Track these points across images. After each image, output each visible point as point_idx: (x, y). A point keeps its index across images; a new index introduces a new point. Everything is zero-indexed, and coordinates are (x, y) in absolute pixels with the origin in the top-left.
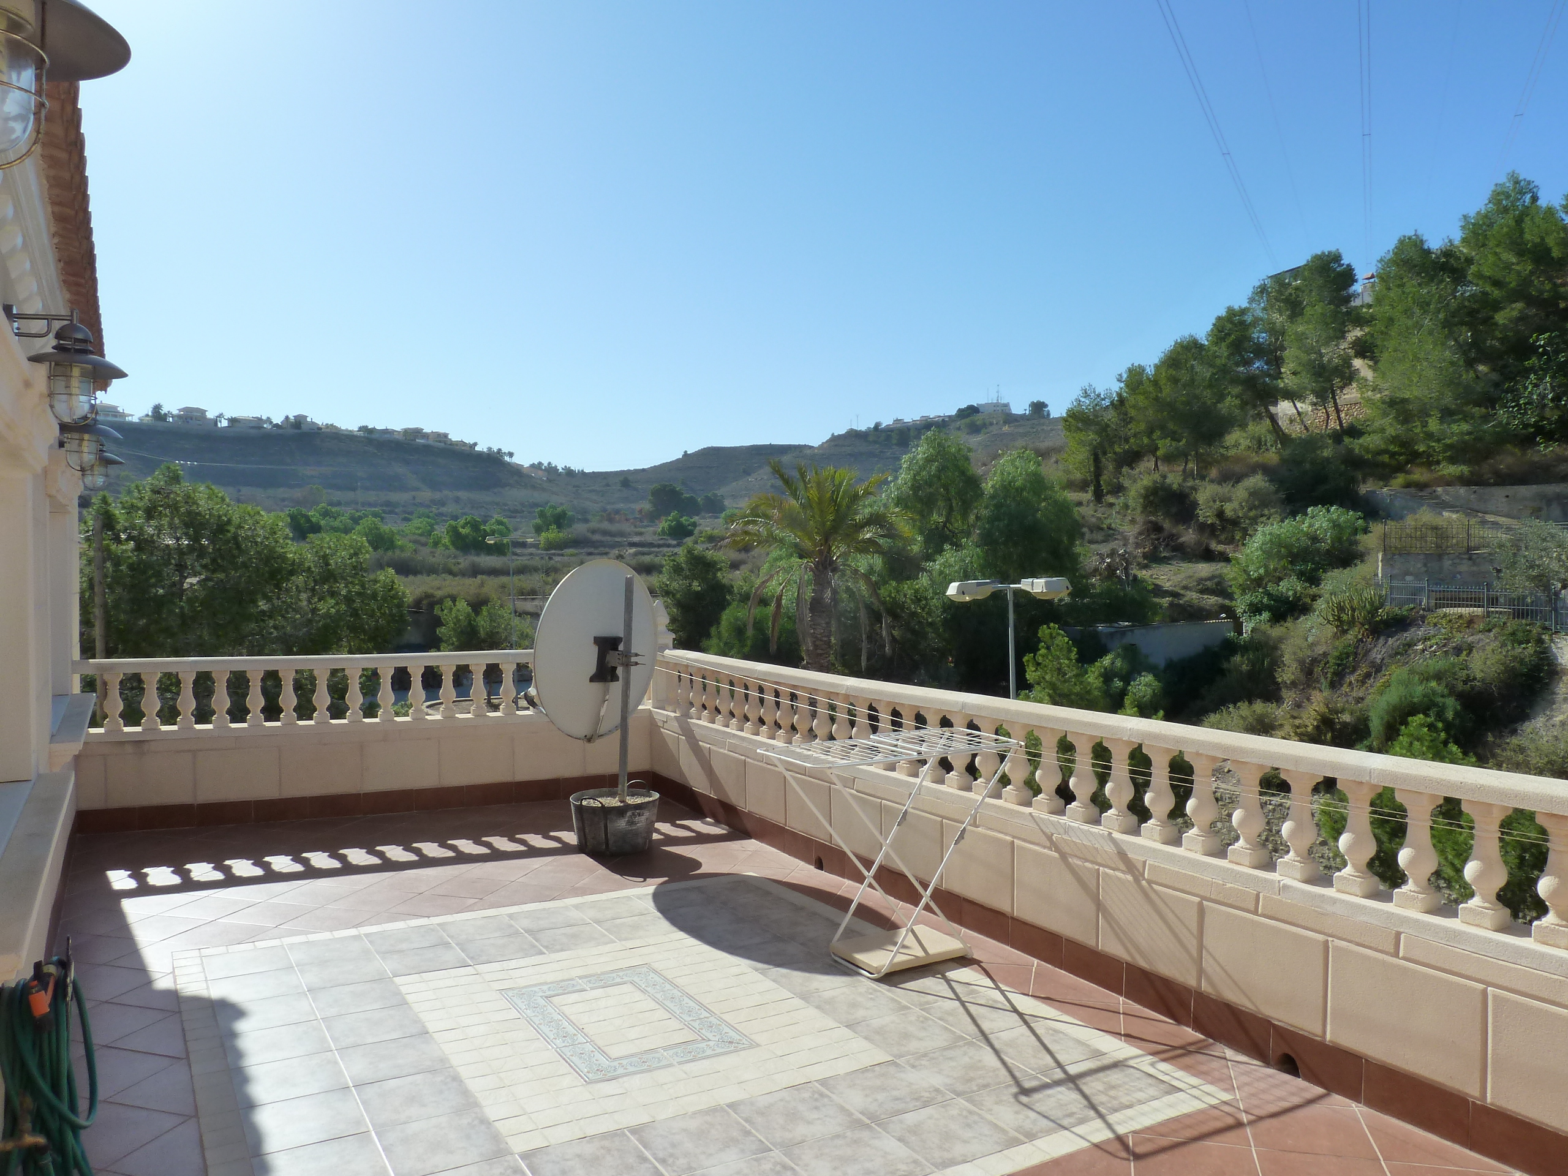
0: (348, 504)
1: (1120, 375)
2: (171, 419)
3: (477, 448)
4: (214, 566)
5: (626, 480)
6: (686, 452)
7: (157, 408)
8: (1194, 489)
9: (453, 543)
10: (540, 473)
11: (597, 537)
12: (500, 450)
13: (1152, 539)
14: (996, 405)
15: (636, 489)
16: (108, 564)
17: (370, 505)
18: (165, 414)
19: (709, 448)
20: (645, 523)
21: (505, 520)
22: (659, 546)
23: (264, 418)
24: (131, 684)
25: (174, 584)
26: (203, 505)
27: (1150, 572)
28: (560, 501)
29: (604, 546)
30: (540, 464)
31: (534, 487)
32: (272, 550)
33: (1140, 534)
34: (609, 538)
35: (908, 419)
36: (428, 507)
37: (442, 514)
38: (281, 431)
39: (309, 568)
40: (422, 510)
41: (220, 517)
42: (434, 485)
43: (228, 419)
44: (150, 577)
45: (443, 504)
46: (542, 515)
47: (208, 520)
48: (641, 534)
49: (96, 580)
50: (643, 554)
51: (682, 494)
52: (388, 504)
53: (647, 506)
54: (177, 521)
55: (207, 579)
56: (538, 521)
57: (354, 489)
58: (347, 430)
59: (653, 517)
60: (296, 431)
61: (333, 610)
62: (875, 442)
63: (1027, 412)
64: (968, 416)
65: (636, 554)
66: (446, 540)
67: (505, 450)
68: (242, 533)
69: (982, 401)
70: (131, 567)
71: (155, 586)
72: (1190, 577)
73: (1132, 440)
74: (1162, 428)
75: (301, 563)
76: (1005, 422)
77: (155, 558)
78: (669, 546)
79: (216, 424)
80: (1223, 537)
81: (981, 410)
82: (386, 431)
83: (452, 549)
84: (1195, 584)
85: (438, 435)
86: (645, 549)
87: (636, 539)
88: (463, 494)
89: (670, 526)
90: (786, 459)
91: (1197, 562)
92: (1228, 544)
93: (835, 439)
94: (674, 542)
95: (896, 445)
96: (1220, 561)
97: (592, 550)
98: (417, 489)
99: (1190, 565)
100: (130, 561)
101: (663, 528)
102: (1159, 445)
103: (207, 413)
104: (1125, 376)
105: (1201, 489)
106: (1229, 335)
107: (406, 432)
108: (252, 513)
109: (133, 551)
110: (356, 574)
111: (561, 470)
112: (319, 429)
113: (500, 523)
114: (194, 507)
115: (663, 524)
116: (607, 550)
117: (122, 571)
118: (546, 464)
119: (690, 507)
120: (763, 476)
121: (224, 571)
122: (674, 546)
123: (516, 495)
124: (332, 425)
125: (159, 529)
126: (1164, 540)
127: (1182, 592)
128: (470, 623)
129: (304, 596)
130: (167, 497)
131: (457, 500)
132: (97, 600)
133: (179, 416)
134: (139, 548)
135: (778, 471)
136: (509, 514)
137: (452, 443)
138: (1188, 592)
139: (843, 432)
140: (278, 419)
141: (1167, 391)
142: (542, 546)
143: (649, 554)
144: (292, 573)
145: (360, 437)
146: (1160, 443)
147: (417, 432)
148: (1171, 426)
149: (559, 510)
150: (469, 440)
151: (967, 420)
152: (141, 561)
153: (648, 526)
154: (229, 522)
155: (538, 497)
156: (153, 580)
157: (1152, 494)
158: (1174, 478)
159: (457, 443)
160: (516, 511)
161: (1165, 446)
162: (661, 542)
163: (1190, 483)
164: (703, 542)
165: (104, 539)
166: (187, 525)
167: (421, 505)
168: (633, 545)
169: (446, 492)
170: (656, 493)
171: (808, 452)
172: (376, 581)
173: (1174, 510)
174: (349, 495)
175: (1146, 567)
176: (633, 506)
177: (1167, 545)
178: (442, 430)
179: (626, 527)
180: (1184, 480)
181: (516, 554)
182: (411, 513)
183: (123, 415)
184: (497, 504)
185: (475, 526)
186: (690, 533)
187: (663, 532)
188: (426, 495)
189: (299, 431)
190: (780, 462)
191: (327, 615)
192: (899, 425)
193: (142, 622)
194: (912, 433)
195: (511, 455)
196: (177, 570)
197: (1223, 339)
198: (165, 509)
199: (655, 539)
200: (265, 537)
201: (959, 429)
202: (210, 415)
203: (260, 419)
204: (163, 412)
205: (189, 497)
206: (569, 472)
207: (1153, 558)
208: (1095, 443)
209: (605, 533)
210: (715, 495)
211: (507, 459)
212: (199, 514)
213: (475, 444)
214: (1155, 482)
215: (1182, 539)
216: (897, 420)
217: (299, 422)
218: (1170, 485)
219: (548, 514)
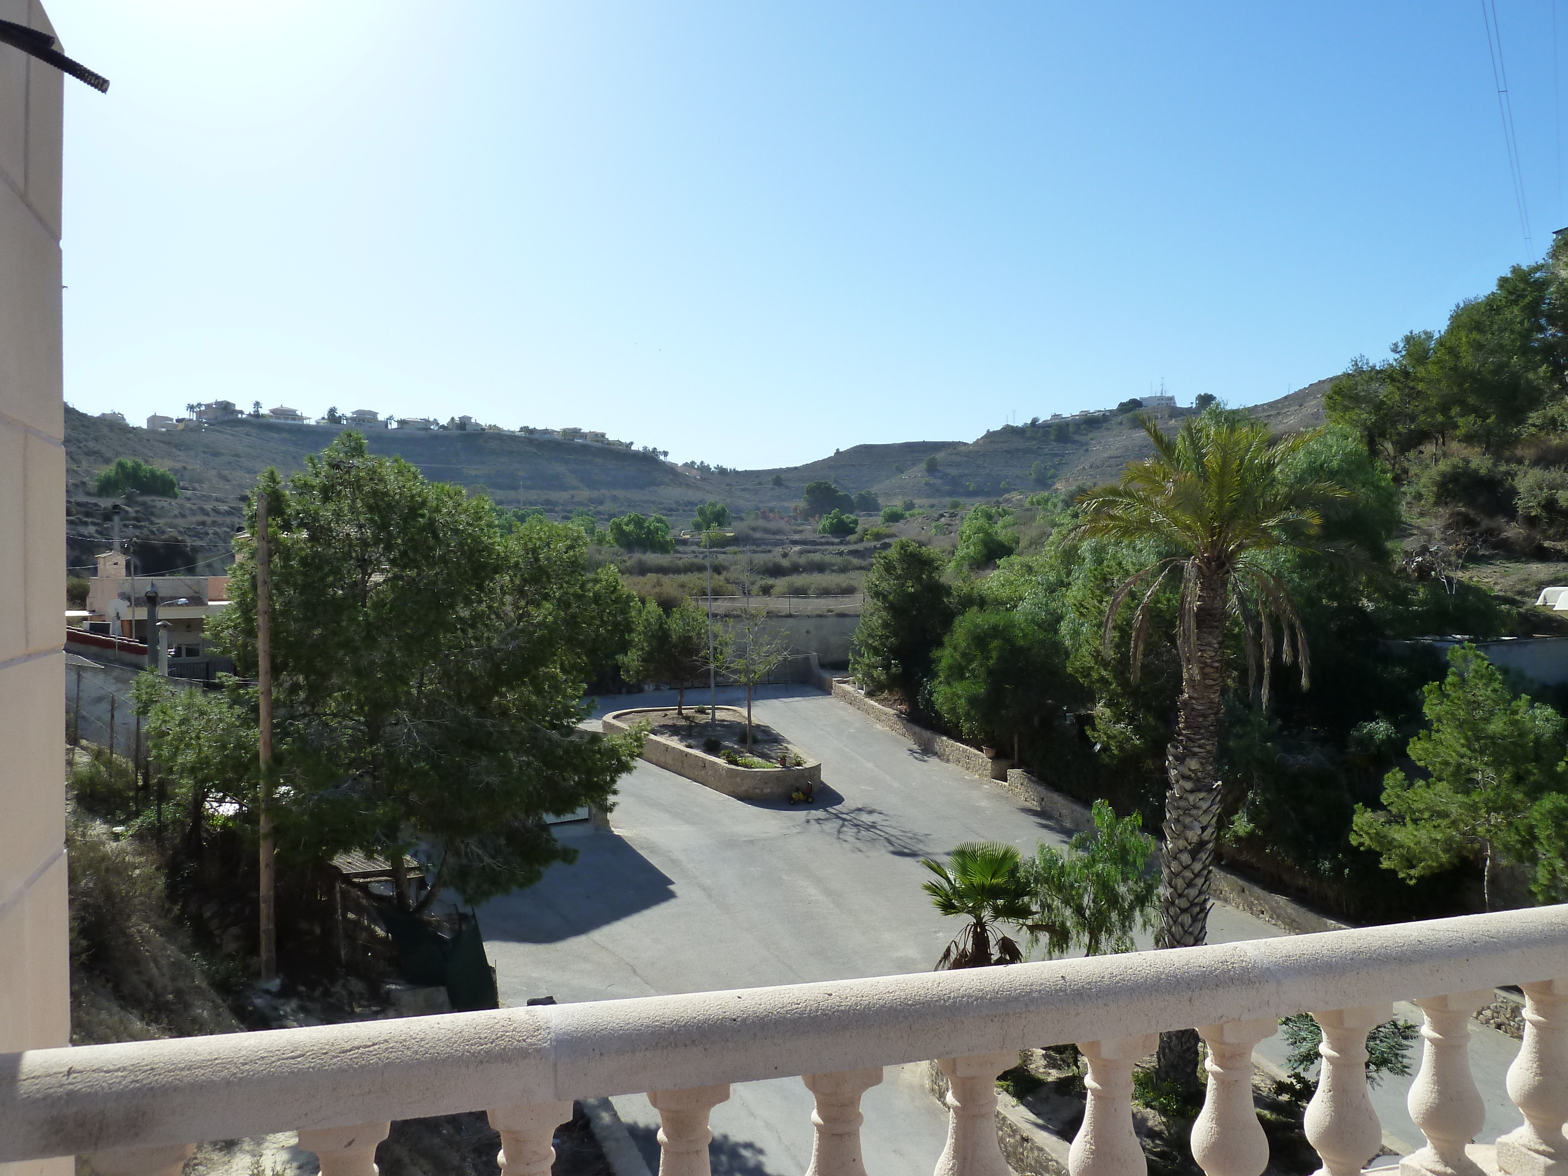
0: (510, 502)
1: (1396, 345)
2: (345, 422)
3: (633, 448)
4: (402, 562)
5: (778, 478)
6: (838, 450)
7: (332, 411)
8: (1513, 475)
9: (617, 540)
10: (694, 472)
11: (758, 535)
12: (655, 449)
13: (1465, 534)
14: (1161, 398)
15: (787, 487)
16: (276, 559)
17: (531, 504)
18: (340, 417)
19: (861, 446)
20: (799, 522)
21: (664, 518)
22: (822, 544)
23: (431, 419)
24: (304, 708)
25: (355, 583)
26: (393, 483)
27: (1468, 575)
28: (715, 499)
29: (766, 544)
30: (693, 463)
31: (688, 486)
32: (476, 540)
33: (1447, 527)
34: (770, 536)
35: (1066, 414)
36: (586, 505)
37: (599, 513)
38: (446, 432)
39: (517, 564)
40: (581, 509)
41: (413, 496)
42: (592, 485)
43: (398, 422)
44: (327, 575)
45: (601, 503)
46: (702, 513)
47: (398, 502)
48: (801, 532)
49: (260, 579)
50: (809, 552)
51: (837, 492)
52: (548, 502)
53: (802, 504)
54: (359, 504)
55: (396, 577)
56: (699, 519)
57: (516, 488)
58: (509, 431)
59: (808, 515)
60: (461, 432)
61: (550, 619)
62: (1033, 438)
63: (1194, 406)
64: (1130, 410)
65: (801, 553)
66: (610, 537)
67: (660, 449)
68: (438, 517)
69: (1146, 395)
70: (303, 562)
71: (332, 585)
72: (1526, 580)
73: (1422, 418)
74: (1462, 403)
75: (506, 558)
76: (1171, 417)
77: (333, 550)
78: (833, 544)
79: (387, 426)
80: (1551, 532)
81: (1144, 403)
82: (546, 432)
83: (617, 548)
84: (1534, 588)
85: (596, 435)
86: (808, 547)
87: (797, 537)
88: (620, 493)
89: (831, 524)
90: (940, 456)
91: (1527, 562)
92: (1560, 540)
93: (990, 436)
94: (837, 540)
95: (1055, 441)
96: (1558, 561)
97: (755, 548)
98: (574, 488)
99: (1520, 566)
100: (303, 553)
101: (824, 525)
102: (1459, 424)
103: (378, 416)
104: (1401, 345)
105: (1520, 474)
106: (1523, 297)
107: (565, 432)
108: (452, 493)
109: (306, 541)
110: (573, 572)
111: (713, 469)
112: (483, 429)
113: (659, 521)
114: (381, 487)
115: (825, 522)
116: (769, 548)
117: (292, 566)
118: (699, 464)
119: (845, 504)
120: (916, 474)
121: (417, 567)
122: (838, 544)
123: (671, 493)
124: (495, 426)
125: (338, 515)
126: (1481, 535)
127: (1518, 598)
128: (661, 627)
129: (508, 599)
130: (348, 472)
131: (615, 499)
132: (261, 605)
133: (352, 419)
134: (313, 538)
135: (932, 468)
136: (666, 512)
137: (609, 443)
138: (1526, 599)
139: (998, 428)
140: (444, 421)
141: (1468, 360)
142: (703, 544)
143: (815, 552)
144: (497, 569)
145: (521, 437)
146: (1461, 421)
147: (576, 432)
148: (1472, 400)
149: (719, 507)
150: (625, 440)
151: (1130, 415)
152: (316, 554)
153: (802, 524)
154: (424, 503)
155: (692, 495)
156: (331, 579)
157: (1450, 482)
158: (1479, 461)
159: (613, 443)
160: (671, 510)
161: (1466, 423)
162: (823, 540)
163: (1503, 468)
164: (868, 540)
165: (270, 526)
166: (371, 509)
167: (580, 503)
168: (795, 543)
169: (604, 491)
170: (811, 491)
171: (963, 448)
172: (596, 581)
173: (1481, 500)
174: (512, 494)
175: (1464, 568)
176: (786, 504)
177: (1484, 542)
178: (599, 430)
179: (782, 524)
180: (1495, 465)
181: (679, 552)
182: (571, 512)
183: (302, 418)
184: (653, 503)
185: (639, 523)
186: (852, 531)
187: (824, 530)
188: (584, 494)
189: (464, 432)
190: (934, 459)
191: (542, 625)
192: (1057, 421)
193: (317, 632)
194: (1071, 429)
195: (666, 454)
196: (359, 566)
197: (1515, 302)
198: (346, 487)
199: (816, 537)
200: (468, 524)
201: (1121, 423)
202: (381, 417)
203: (427, 421)
204: (337, 415)
205: (375, 472)
206: (722, 471)
207: (1472, 559)
208: (1368, 422)
209: (766, 531)
210: (869, 493)
211: (662, 458)
212: (386, 494)
213: (632, 443)
214: (1456, 467)
215: (1504, 535)
216: (1055, 415)
217: (463, 424)
218: (1476, 471)
219: (708, 512)
